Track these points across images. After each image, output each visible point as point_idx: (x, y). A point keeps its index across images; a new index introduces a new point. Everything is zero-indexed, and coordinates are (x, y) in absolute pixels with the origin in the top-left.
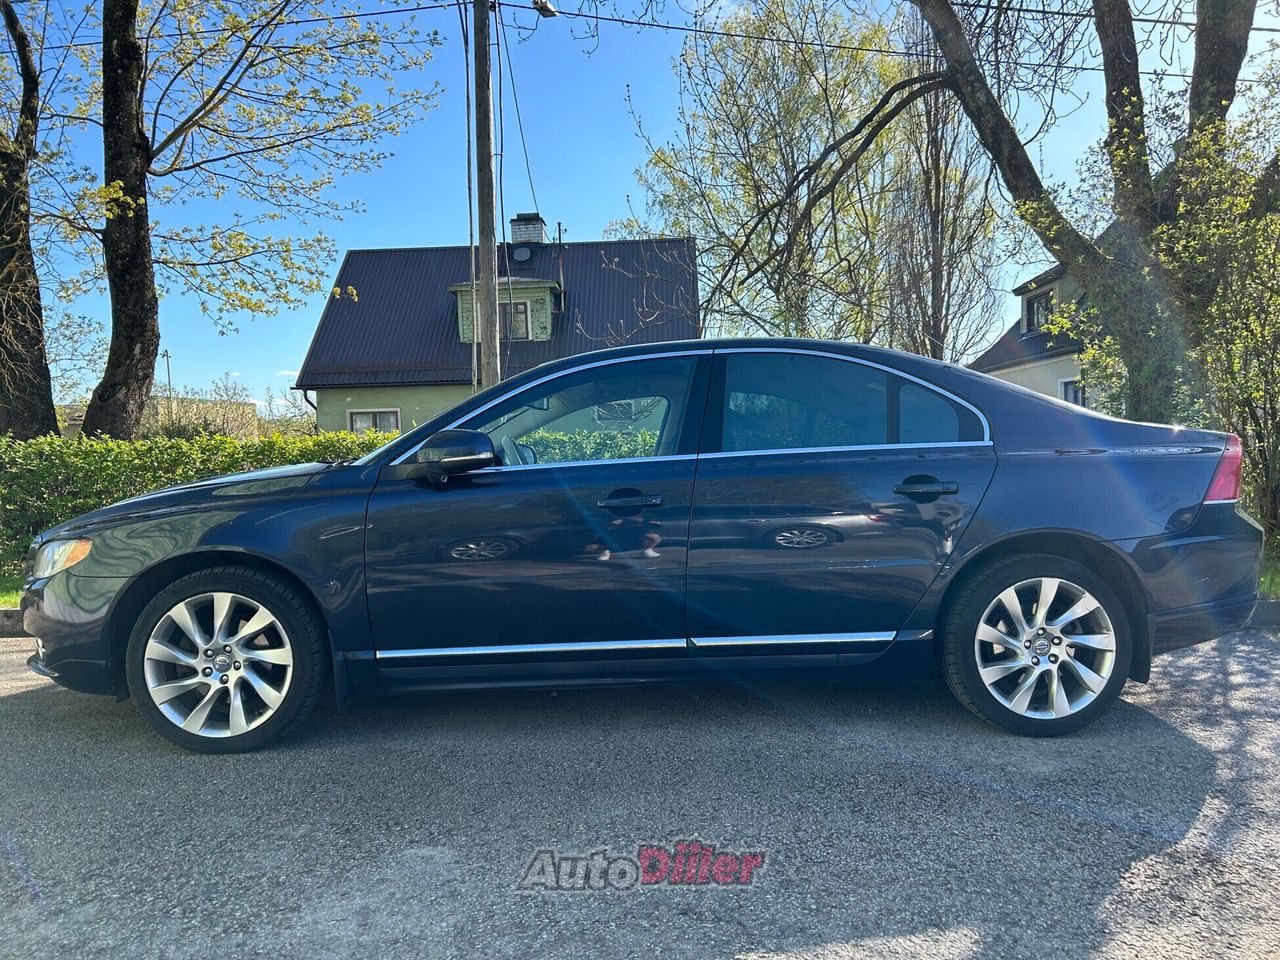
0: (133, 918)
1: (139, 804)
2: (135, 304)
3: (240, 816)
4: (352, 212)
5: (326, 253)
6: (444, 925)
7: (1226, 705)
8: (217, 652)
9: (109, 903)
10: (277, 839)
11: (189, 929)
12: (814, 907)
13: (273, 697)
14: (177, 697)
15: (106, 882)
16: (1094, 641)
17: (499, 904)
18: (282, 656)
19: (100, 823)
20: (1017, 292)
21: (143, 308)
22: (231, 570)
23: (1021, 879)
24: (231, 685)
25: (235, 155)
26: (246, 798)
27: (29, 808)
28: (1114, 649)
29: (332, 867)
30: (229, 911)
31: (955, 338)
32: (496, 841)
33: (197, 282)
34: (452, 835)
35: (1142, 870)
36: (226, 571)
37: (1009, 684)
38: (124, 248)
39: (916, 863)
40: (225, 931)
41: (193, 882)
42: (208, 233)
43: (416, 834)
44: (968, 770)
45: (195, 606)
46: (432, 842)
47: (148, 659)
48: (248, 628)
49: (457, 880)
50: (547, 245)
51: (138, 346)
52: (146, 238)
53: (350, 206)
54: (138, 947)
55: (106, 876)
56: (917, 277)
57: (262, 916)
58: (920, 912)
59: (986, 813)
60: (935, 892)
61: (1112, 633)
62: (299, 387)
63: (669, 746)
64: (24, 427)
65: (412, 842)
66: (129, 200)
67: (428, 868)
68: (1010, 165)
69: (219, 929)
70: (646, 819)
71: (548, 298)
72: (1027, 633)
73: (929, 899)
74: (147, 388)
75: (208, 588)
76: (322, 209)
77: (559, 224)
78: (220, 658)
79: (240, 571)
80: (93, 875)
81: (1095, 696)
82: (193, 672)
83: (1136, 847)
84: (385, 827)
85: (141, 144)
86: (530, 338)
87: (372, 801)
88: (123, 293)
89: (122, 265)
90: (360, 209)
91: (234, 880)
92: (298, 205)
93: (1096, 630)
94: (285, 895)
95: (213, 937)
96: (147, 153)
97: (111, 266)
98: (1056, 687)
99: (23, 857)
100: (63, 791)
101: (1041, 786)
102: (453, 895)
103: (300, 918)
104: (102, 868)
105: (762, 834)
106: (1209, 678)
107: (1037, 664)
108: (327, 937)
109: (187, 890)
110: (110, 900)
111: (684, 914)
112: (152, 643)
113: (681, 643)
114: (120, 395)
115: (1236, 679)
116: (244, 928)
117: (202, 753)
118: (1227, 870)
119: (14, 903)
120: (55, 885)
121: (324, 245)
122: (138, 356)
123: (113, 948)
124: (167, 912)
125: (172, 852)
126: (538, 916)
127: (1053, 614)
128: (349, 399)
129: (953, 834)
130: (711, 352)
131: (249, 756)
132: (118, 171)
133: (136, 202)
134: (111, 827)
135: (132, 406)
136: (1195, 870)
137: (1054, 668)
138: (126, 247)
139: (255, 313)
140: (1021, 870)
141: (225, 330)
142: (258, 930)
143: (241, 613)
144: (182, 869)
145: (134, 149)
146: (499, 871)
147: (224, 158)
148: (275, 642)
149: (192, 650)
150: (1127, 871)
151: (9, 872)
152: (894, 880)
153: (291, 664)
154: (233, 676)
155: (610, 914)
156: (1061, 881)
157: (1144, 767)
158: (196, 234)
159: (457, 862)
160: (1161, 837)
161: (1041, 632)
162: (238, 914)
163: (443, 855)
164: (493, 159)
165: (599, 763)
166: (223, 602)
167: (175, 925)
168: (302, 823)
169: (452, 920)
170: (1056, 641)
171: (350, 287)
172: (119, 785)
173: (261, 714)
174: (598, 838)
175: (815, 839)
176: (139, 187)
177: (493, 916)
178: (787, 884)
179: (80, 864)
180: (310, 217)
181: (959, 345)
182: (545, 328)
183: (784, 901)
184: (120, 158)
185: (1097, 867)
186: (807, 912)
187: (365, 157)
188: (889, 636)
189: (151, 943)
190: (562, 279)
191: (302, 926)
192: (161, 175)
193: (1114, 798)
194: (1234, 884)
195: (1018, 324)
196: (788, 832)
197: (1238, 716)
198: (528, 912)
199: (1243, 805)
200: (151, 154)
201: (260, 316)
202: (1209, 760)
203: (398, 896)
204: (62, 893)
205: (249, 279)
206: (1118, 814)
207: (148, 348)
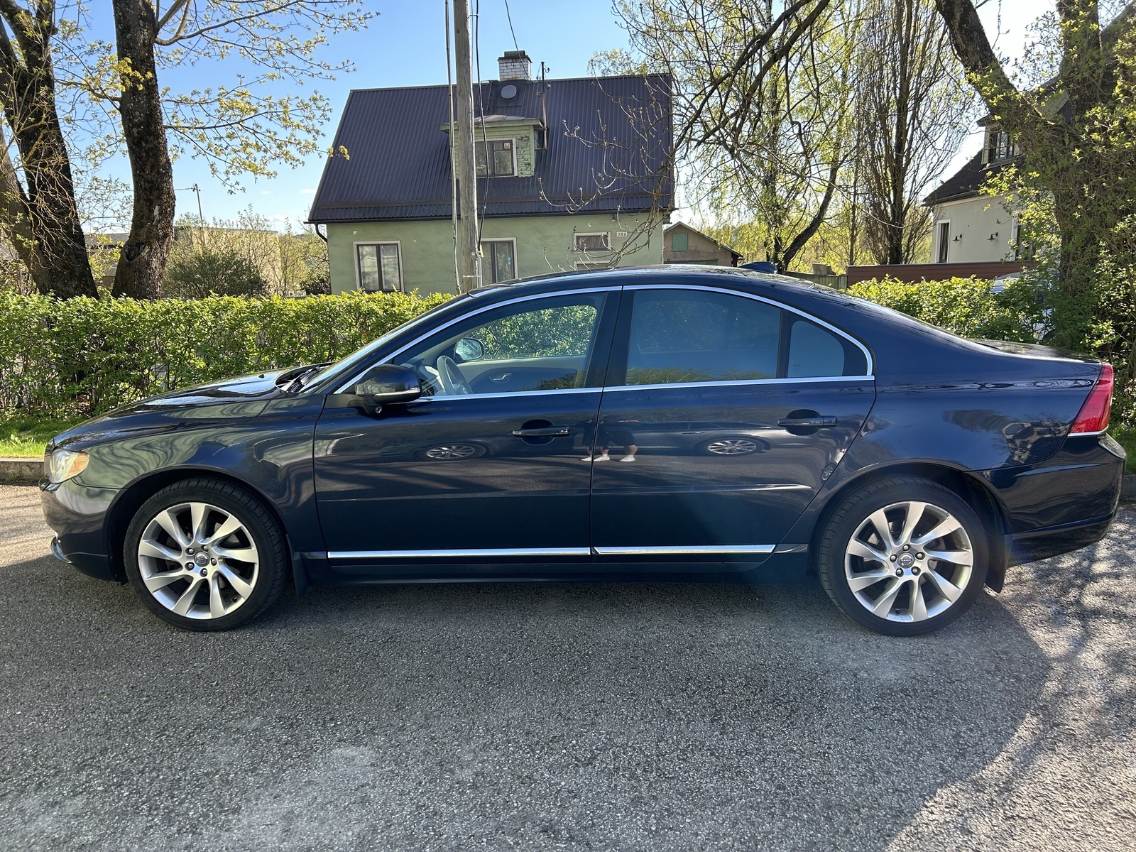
0: (110, 813)
1: (132, 687)
2: (152, 169)
3: (209, 706)
4: (342, 72)
5: (321, 112)
6: (350, 834)
7: (1078, 602)
8: (196, 551)
9: (94, 796)
10: (234, 732)
11: (151, 827)
12: (654, 828)
13: (244, 588)
14: (168, 585)
15: (95, 773)
16: (952, 557)
17: (398, 812)
18: (247, 555)
19: (99, 708)
20: (981, 123)
21: (158, 172)
22: (204, 483)
23: (837, 805)
24: (209, 577)
25: (234, 21)
26: (217, 684)
27: (46, 689)
28: (972, 564)
29: (272, 766)
30: (185, 809)
31: (916, 172)
32: (409, 742)
33: (204, 145)
34: (374, 734)
35: (945, 798)
36: (200, 484)
37: (874, 592)
38: (139, 117)
39: (751, 782)
40: (179, 831)
41: (161, 777)
42: (214, 96)
43: (346, 732)
44: (824, 675)
45: (177, 512)
46: (356, 742)
47: (141, 555)
48: (222, 531)
49: (369, 785)
50: (532, 83)
51: (157, 207)
52: (156, 107)
53: (341, 66)
54: (110, 844)
55: (95, 766)
56: (883, 112)
57: (209, 816)
58: (741, 838)
59: (827, 727)
60: (759, 816)
61: (971, 551)
62: (311, 221)
63: (574, 637)
64: (65, 283)
65: (340, 740)
66: (138, 74)
67: (348, 770)
68: (961, 28)
69: (174, 829)
70: (536, 722)
71: (532, 136)
72: (893, 547)
73: (753, 823)
74: (167, 246)
75: (185, 499)
76: (316, 70)
77: (543, 63)
78: (199, 555)
79: (211, 485)
80: (85, 765)
81: (950, 604)
82: (176, 566)
83: (947, 772)
84: (322, 722)
85: (146, 17)
86: (516, 174)
87: (316, 692)
88: (141, 158)
89: (138, 133)
90: (351, 69)
91: (194, 776)
92: (293, 68)
93: (958, 547)
94: (231, 795)
95: (168, 837)
96: (154, 26)
97: (128, 133)
98: (917, 597)
99: (35, 743)
100: (75, 670)
101: (883, 696)
102: (364, 801)
103: (239, 820)
104: (94, 758)
105: (630, 744)
106: (1075, 565)
107: (900, 575)
108: (256, 842)
109: (156, 785)
110: (95, 793)
111: (545, 831)
112: (143, 542)
113: (586, 551)
114: (144, 254)
115: (1099, 568)
116: (194, 830)
117: (190, 630)
118: (1020, 802)
119: (22, 792)
120: (56, 775)
121: (320, 104)
122: (157, 217)
123: (92, 844)
124: (138, 808)
125: (150, 742)
126: (426, 828)
127: (919, 531)
128: (355, 233)
129: (792, 751)
130: (619, 288)
131: (226, 635)
132: (128, 44)
133: (144, 77)
134: (107, 713)
135: (155, 263)
136: (992, 800)
137: (916, 579)
138: (140, 116)
139: (258, 176)
140: (839, 794)
141: (233, 189)
142: (204, 831)
143: (213, 520)
144: (154, 762)
145: (141, 21)
146: (405, 776)
147: (223, 25)
148: (244, 544)
149: (176, 548)
150: (931, 798)
151: (22, 758)
152: (728, 800)
153: (258, 562)
154: (211, 570)
155: (485, 828)
156: (871, 808)
157: (981, 676)
158: (203, 95)
159: (372, 765)
160: (972, 761)
161: (906, 547)
162: (191, 813)
163: (362, 755)
164: (469, 20)
165: (510, 654)
166: (199, 510)
167: (142, 822)
168: (257, 715)
169: (357, 829)
170: (920, 555)
171: (342, 147)
172: (120, 666)
173: (235, 601)
174: (492, 743)
175: (673, 751)
176: (148, 58)
177: (390, 826)
178: (637, 801)
179: (77, 752)
180: (304, 78)
181: (919, 178)
182: (529, 164)
183: (631, 820)
184: (129, 31)
185: (906, 793)
186: (646, 833)
187: (354, 17)
188: (768, 549)
189: (121, 841)
190: (545, 116)
191: (239, 829)
192: (167, 45)
193: (944, 713)
194: (1022, 818)
195: (980, 154)
196: (652, 742)
197: (1086, 615)
198: (419, 823)
199: (1057, 725)
200: (156, 26)
201: (262, 178)
202: (1043, 667)
203: (319, 800)
204: (60, 783)
205: (252, 140)
206: (942, 732)
207: (166, 208)
